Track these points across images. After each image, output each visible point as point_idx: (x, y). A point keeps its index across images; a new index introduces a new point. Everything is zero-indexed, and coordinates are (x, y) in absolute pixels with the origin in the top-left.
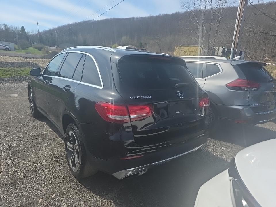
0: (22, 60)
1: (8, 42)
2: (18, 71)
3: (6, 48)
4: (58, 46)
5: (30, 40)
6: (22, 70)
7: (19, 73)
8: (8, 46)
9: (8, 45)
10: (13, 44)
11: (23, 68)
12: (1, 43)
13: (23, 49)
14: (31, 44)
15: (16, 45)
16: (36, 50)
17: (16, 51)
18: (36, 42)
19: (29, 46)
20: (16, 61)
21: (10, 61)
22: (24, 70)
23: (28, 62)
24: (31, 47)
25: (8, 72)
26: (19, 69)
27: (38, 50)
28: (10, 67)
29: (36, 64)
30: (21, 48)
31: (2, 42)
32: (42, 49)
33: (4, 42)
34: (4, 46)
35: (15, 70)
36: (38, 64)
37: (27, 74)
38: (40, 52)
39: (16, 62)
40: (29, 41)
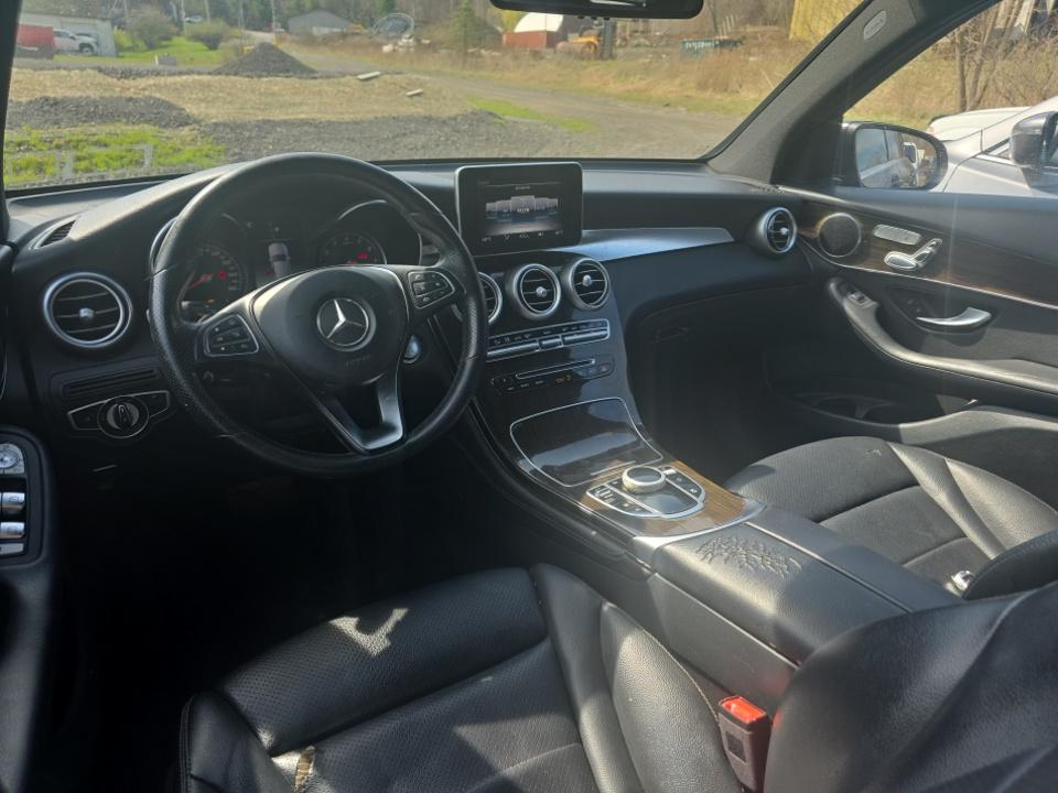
0: (100, 84)
1: (87, 21)
2: (76, 147)
3: (83, 46)
4: (285, 26)
5: (174, 8)
6: (96, 138)
7: (84, 158)
8: (88, 35)
9: (88, 32)
10: (107, 25)
11: (101, 130)
12: (62, 23)
13: (151, 46)
14: (179, 24)
15: (124, 32)
16: (199, 45)
17: (121, 54)
18: (199, 14)
19: (173, 34)
20: (69, 94)
21: (38, 95)
22: (108, 141)
23: (129, 94)
24: (178, 35)
25: (28, 150)
26: (82, 137)
27: (206, 48)
28: (37, 128)
29: (170, 106)
30: (141, 44)
31: (64, 19)
32: (222, 44)
33: (73, 20)
34: (72, 38)
35: (62, 142)
36: (180, 104)
37: (122, 158)
38: (212, 53)
39: (71, 100)
40: (169, 12)
